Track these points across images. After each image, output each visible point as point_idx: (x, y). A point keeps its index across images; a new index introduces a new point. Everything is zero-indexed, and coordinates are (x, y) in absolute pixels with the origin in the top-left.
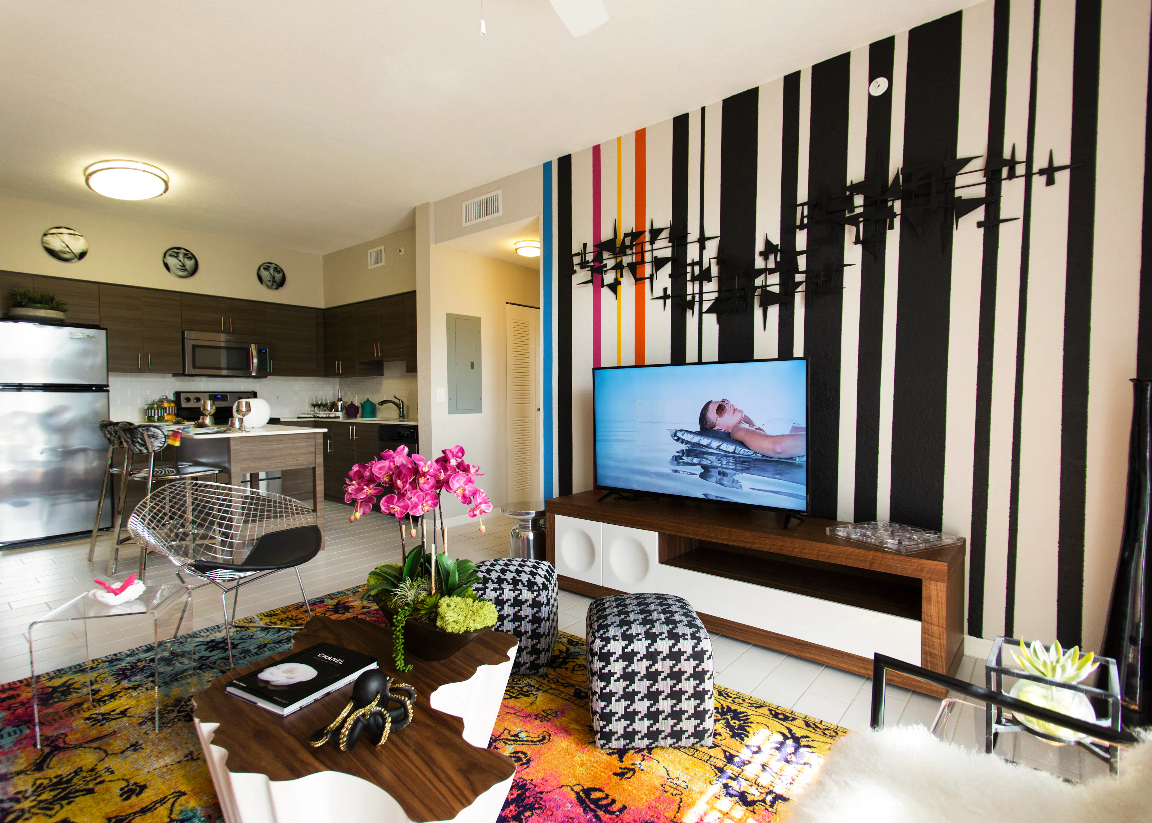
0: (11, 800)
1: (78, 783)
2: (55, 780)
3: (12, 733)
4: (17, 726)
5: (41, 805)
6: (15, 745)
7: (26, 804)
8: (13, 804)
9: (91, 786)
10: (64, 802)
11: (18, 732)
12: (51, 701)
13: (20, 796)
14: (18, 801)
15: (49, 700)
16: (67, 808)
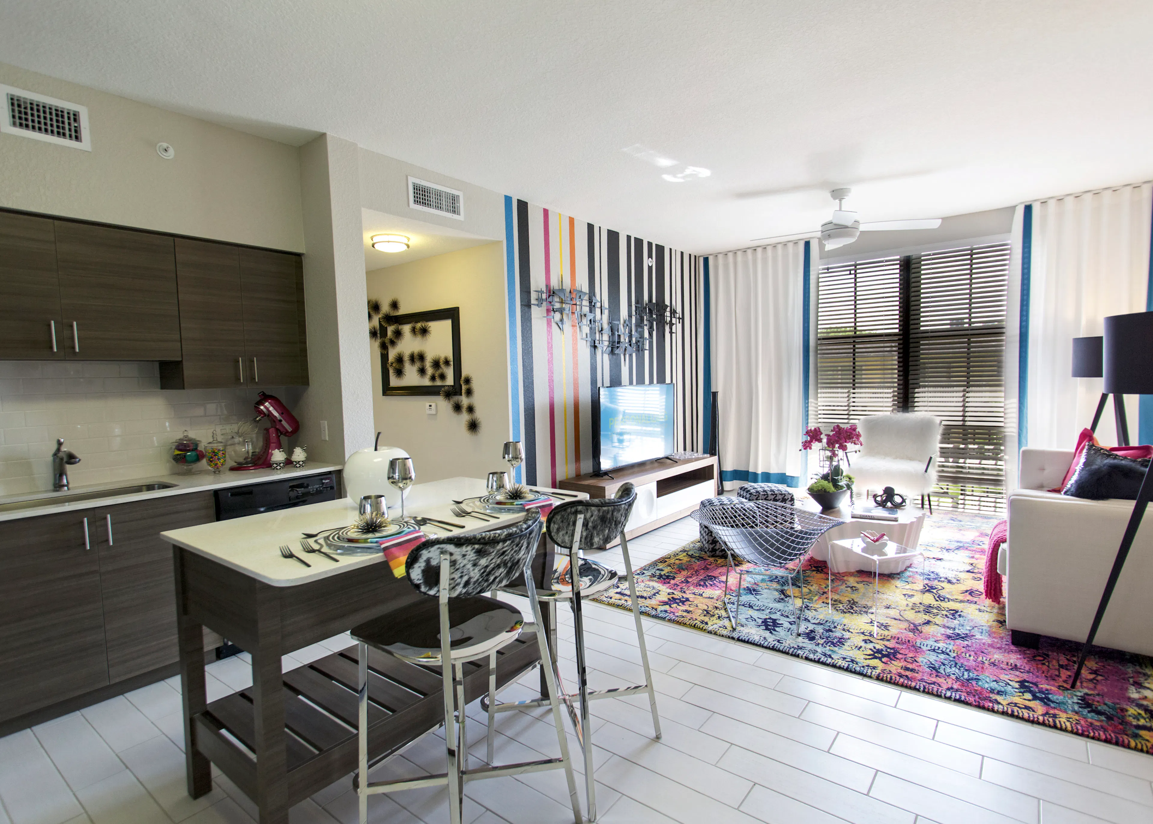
0: (948, 617)
1: (922, 608)
2: (928, 614)
3: (925, 645)
4: (920, 647)
5: (939, 609)
6: (929, 638)
7: (944, 613)
8: (949, 616)
9: (919, 605)
10: (932, 606)
11: (922, 644)
12: (892, 651)
13: (944, 617)
14: (946, 615)
15: (892, 653)
16: (932, 604)
